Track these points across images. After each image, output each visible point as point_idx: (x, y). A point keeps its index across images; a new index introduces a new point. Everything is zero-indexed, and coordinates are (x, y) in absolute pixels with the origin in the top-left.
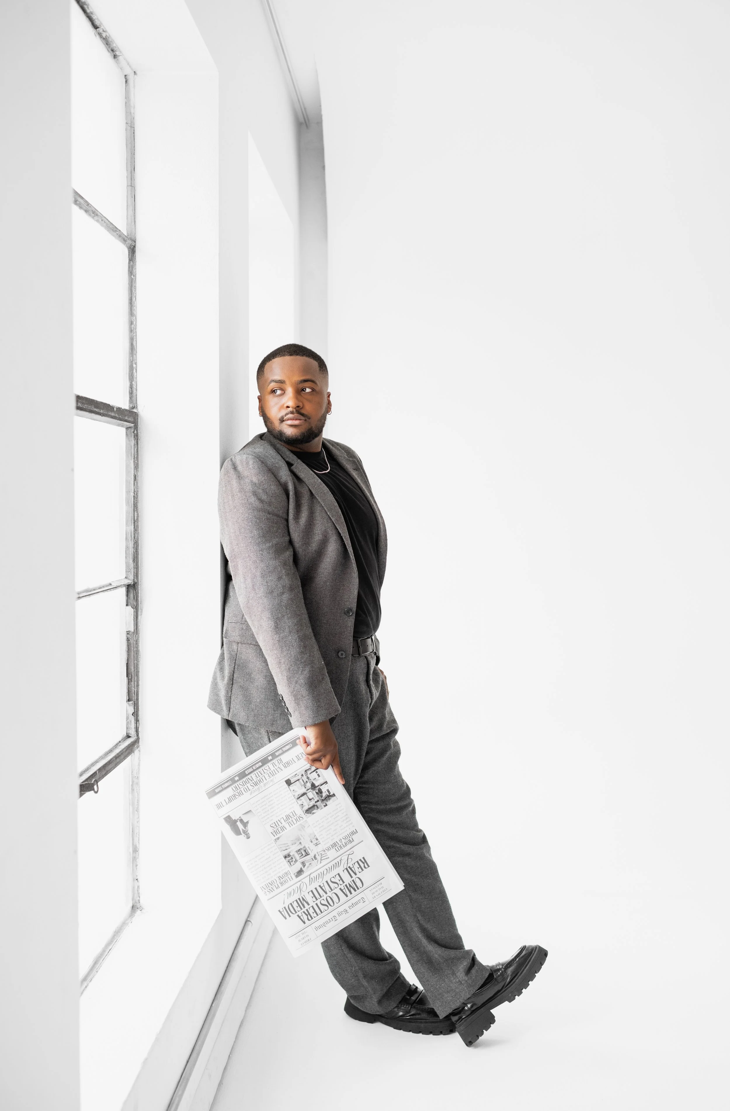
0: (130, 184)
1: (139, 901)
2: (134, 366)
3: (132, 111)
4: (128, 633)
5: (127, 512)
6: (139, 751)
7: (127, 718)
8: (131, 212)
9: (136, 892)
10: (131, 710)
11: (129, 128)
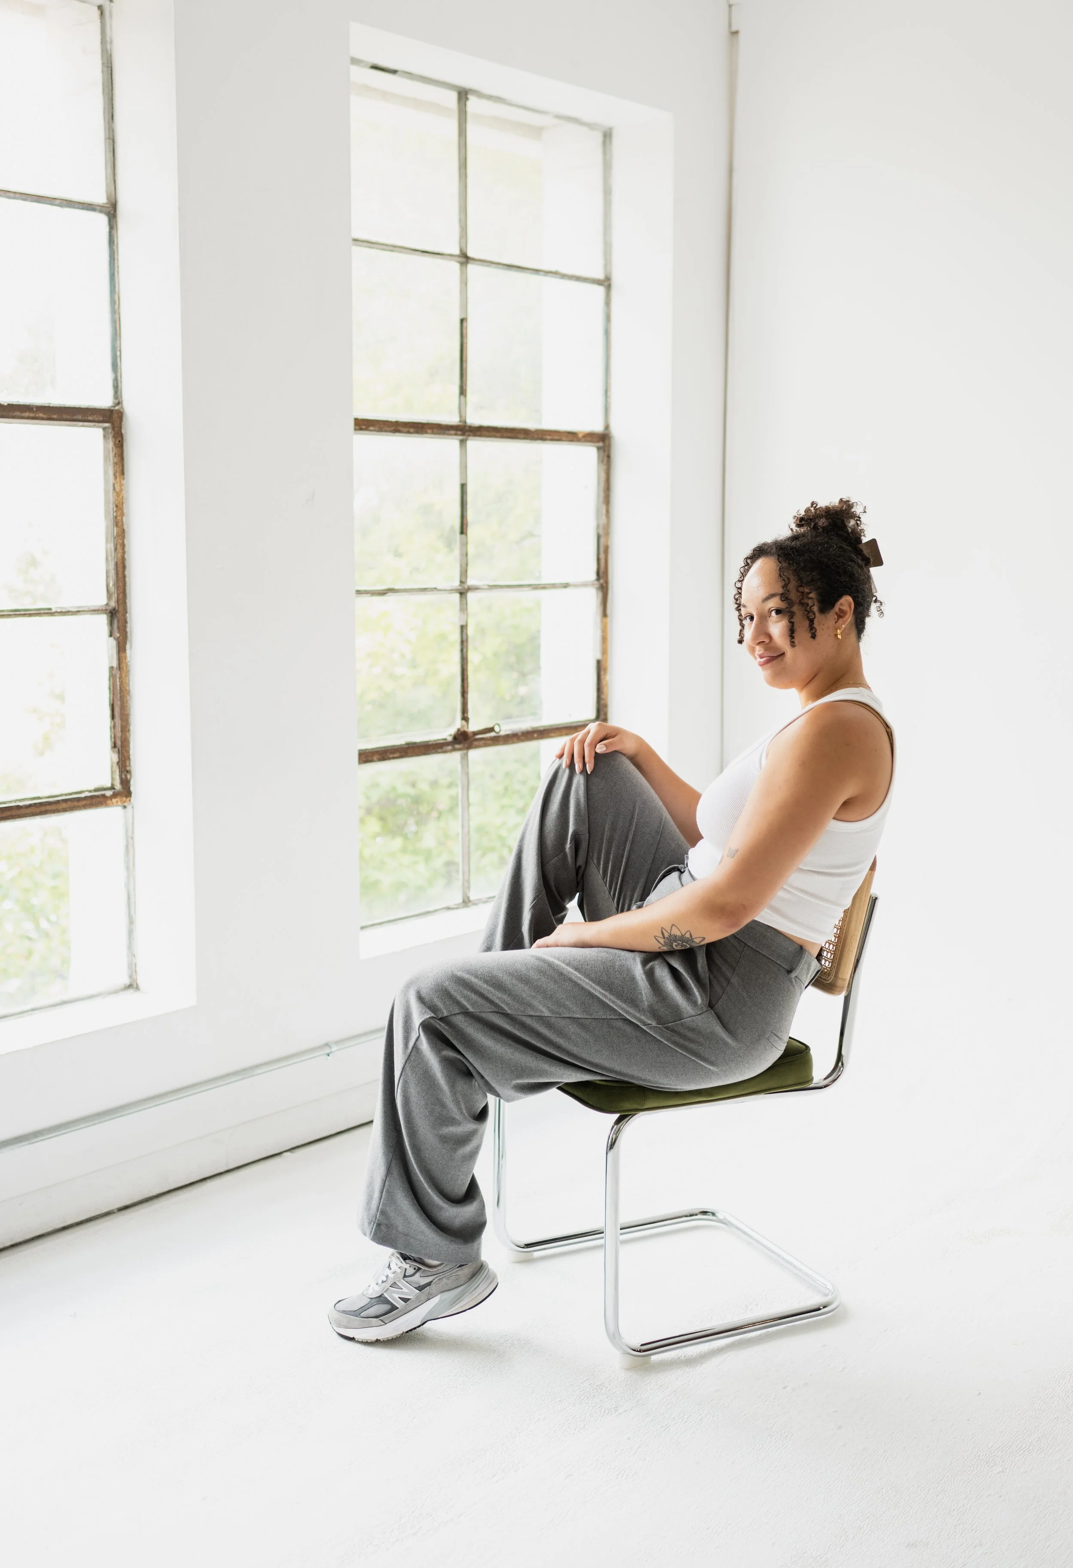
0: (107, 136)
1: (136, 979)
2: (118, 354)
3: (109, 47)
4: (112, 668)
5: (107, 527)
6: (133, 807)
7: (112, 767)
8: (110, 171)
9: (132, 969)
10: (115, 758)
11: (106, 69)
